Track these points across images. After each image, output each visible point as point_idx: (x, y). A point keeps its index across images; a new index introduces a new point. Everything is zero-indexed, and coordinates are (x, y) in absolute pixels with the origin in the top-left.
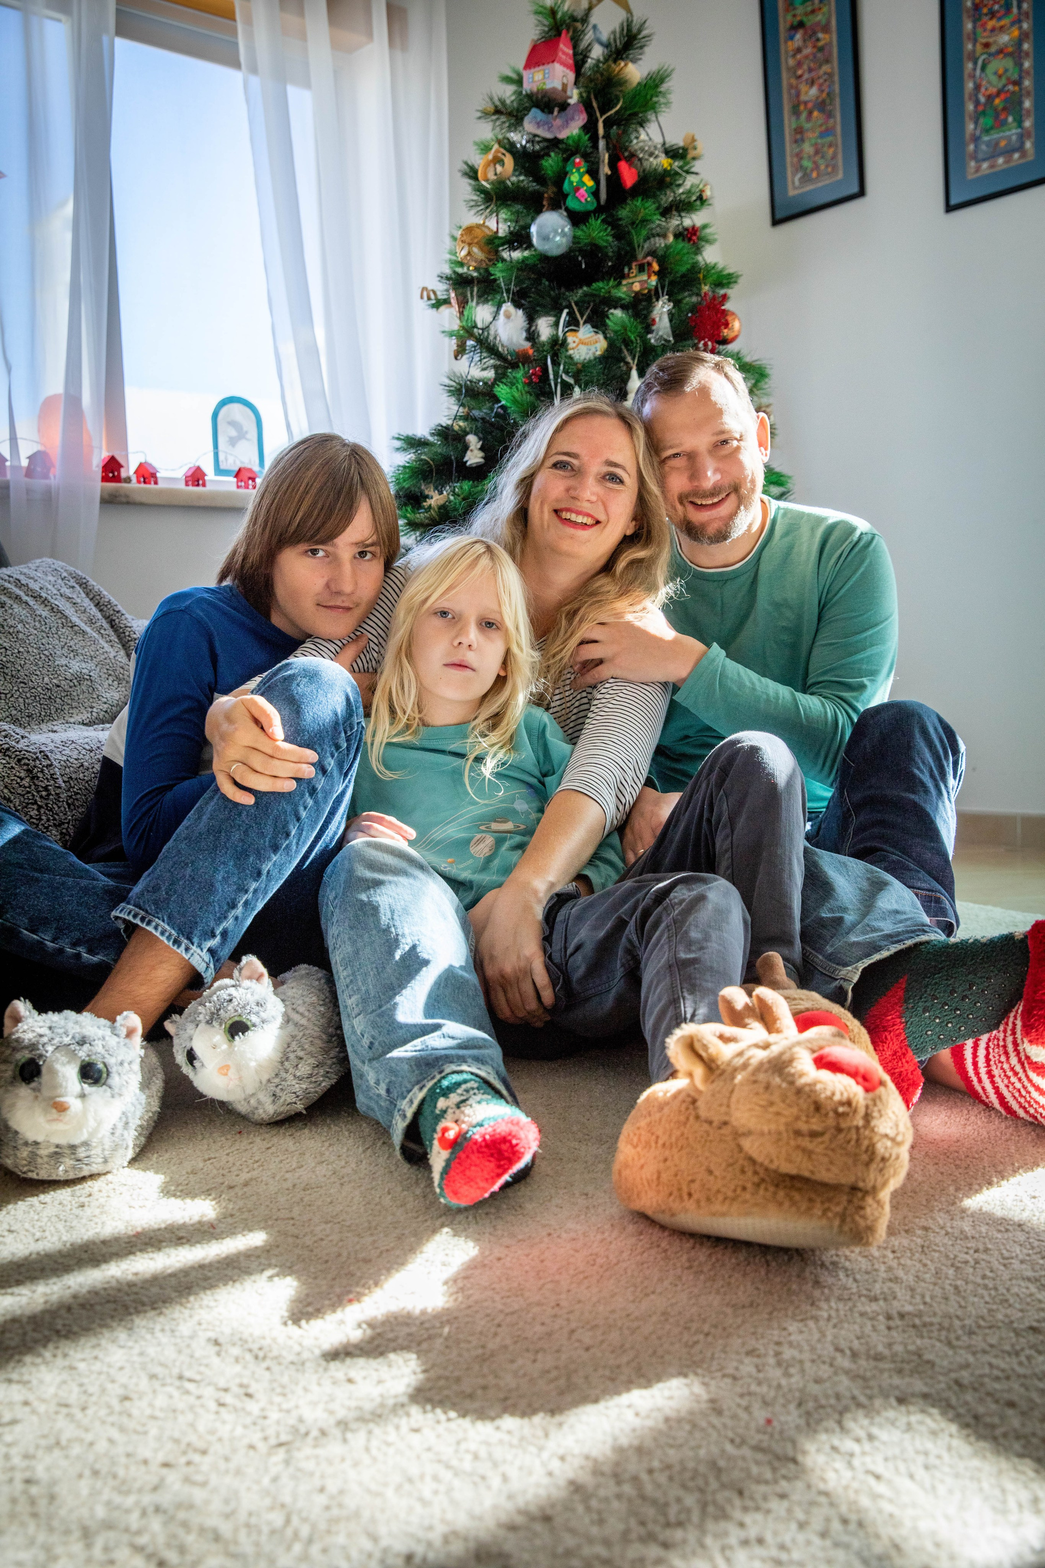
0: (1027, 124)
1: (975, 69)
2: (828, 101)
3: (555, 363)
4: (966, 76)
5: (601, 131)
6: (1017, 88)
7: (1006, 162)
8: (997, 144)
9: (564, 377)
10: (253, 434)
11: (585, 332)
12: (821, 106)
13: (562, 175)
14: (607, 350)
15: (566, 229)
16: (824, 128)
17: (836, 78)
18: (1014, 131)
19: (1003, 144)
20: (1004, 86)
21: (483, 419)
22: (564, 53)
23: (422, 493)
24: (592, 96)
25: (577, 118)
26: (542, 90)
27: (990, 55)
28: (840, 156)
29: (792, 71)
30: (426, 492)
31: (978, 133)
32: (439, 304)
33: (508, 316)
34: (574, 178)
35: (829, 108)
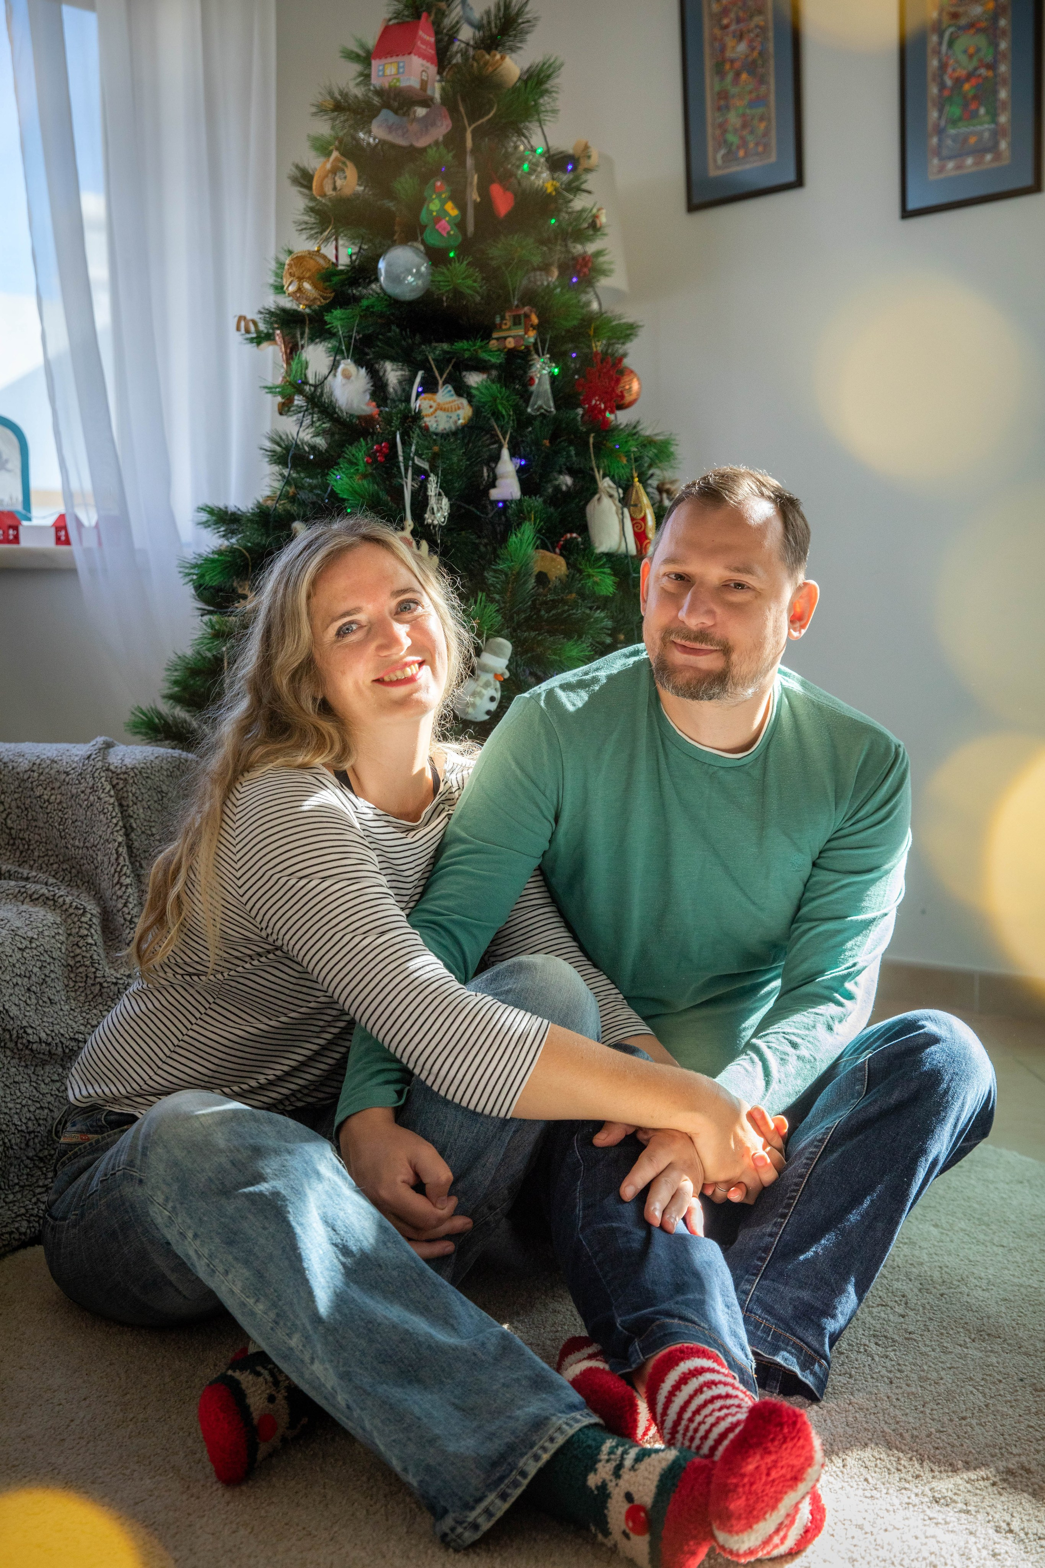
0: (1003, 119)
1: (940, 43)
2: (760, 62)
3: (406, 443)
4: (929, 51)
5: (469, 143)
6: (990, 74)
7: (976, 164)
8: (965, 140)
9: (417, 461)
10: (15, 463)
11: (445, 395)
12: (752, 67)
13: (420, 202)
14: (471, 419)
15: (423, 269)
16: (754, 95)
17: (771, 34)
18: (986, 126)
19: (972, 140)
20: (976, 69)
21: (313, 503)
22: (424, 42)
23: (234, 590)
24: (459, 98)
25: (439, 124)
26: (396, 88)
27: (960, 28)
28: (773, 133)
29: (717, 18)
30: (240, 591)
31: (943, 123)
32: (260, 339)
33: (347, 376)
34: (434, 206)
35: (760, 71)
